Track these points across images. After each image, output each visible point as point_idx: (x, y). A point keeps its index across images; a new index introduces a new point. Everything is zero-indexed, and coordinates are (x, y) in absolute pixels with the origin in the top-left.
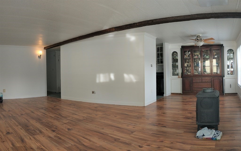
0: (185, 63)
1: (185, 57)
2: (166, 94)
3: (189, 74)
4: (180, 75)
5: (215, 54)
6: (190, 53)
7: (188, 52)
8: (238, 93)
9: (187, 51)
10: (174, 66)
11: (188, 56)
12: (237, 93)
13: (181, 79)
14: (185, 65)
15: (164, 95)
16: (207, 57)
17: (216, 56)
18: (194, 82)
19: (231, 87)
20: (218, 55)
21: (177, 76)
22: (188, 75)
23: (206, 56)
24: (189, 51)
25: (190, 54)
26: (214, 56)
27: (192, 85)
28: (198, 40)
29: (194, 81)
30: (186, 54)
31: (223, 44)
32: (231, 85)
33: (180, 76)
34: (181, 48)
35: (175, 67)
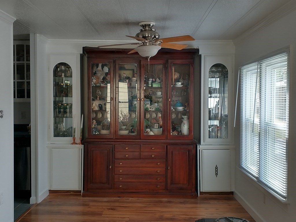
0: (93, 100)
1: (94, 81)
2: (36, 195)
3: (104, 132)
4: (78, 135)
5: (176, 77)
6: (106, 69)
7: (103, 67)
8: (236, 192)
9: (100, 65)
10: (59, 108)
11: (104, 79)
12: (232, 193)
13: (82, 146)
14: (94, 105)
15: (33, 200)
16: (155, 85)
17: (180, 83)
18: (118, 159)
19: (217, 174)
20: (184, 79)
21: (69, 139)
22: (101, 137)
23: (153, 82)
24: (106, 65)
25: (107, 74)
26: (174, 83)
27: (112, 167)
28: (144, 37)
29: (118, 155)
30: (95, 73)
31: (198, 50)
32: (216, 168)
33: (78, 140)
34: (81, 55)
35: (62, 110)
